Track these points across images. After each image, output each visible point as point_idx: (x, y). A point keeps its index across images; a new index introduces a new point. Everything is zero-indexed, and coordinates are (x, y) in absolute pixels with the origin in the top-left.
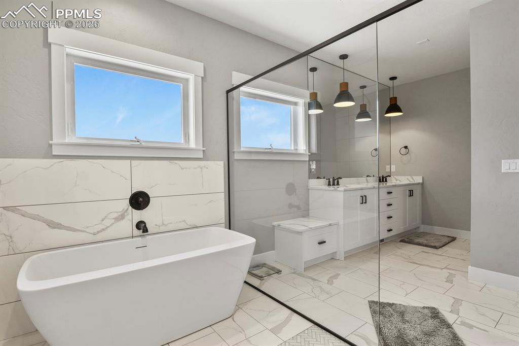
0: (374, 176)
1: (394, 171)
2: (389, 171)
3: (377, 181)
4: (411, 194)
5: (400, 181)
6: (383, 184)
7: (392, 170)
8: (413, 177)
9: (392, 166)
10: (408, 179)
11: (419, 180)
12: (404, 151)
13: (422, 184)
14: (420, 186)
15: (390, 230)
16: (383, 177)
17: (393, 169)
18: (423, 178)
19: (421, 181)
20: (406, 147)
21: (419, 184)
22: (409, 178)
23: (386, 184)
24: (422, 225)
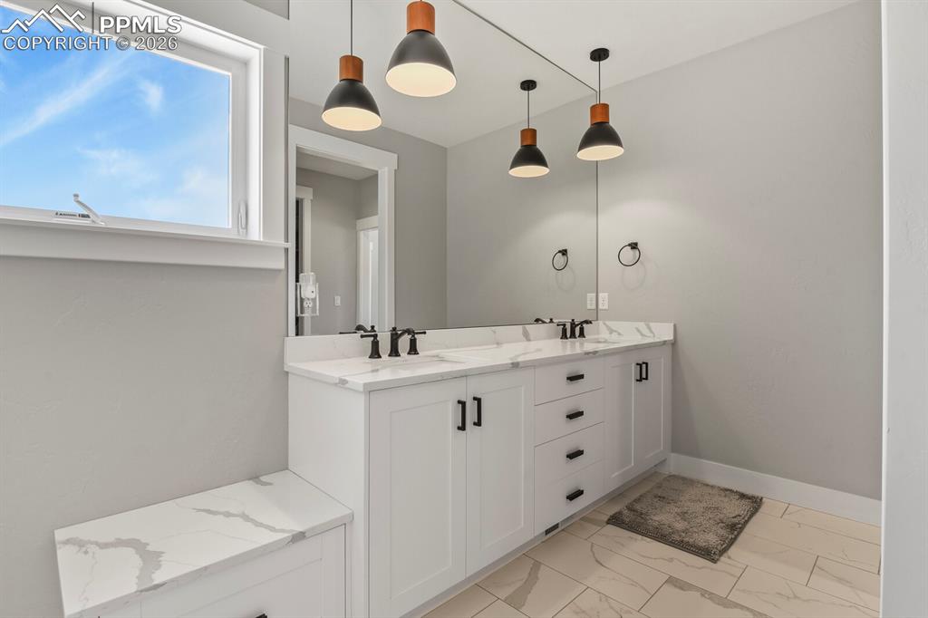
0: (551, 321)
1: (606, 307)
2: (594, 307)
3: (556, 337)
4: (643, 372)
5: (619, 334)
6: (573, 345)
7: (600, 307)
8: (652, 324)
9: (600, 295)
10: (638, 331)
11: (664, 332)
12: (628, 255)
13: (674, 344)
14: (668, 349)
15: (575, 495)
16: (573, 325)
17: (603, 305)
18: (675, 326)
19: (669, 337)
20: (634, 246)
21: (665, 342)
22: (642, 326)
23: (582, 344)
24: (673, 455)
